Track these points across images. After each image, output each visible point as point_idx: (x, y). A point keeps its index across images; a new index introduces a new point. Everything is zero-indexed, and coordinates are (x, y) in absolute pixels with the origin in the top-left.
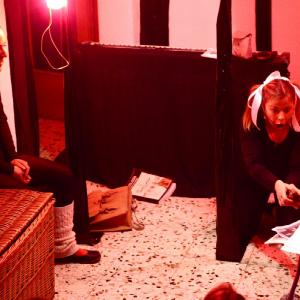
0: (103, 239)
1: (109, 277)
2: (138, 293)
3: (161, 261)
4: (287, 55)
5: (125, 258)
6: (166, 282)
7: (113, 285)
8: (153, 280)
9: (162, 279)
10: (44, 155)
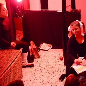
0: (34, 61)
1: (36, 71)
2: (44, 75)
3: (50, 66)
4: (80, 10)
5: (40, 66)
6: (52, 72)
7: (38, 73)
8: (48, 72)
9: (50, 71)
10: (17, 39)
